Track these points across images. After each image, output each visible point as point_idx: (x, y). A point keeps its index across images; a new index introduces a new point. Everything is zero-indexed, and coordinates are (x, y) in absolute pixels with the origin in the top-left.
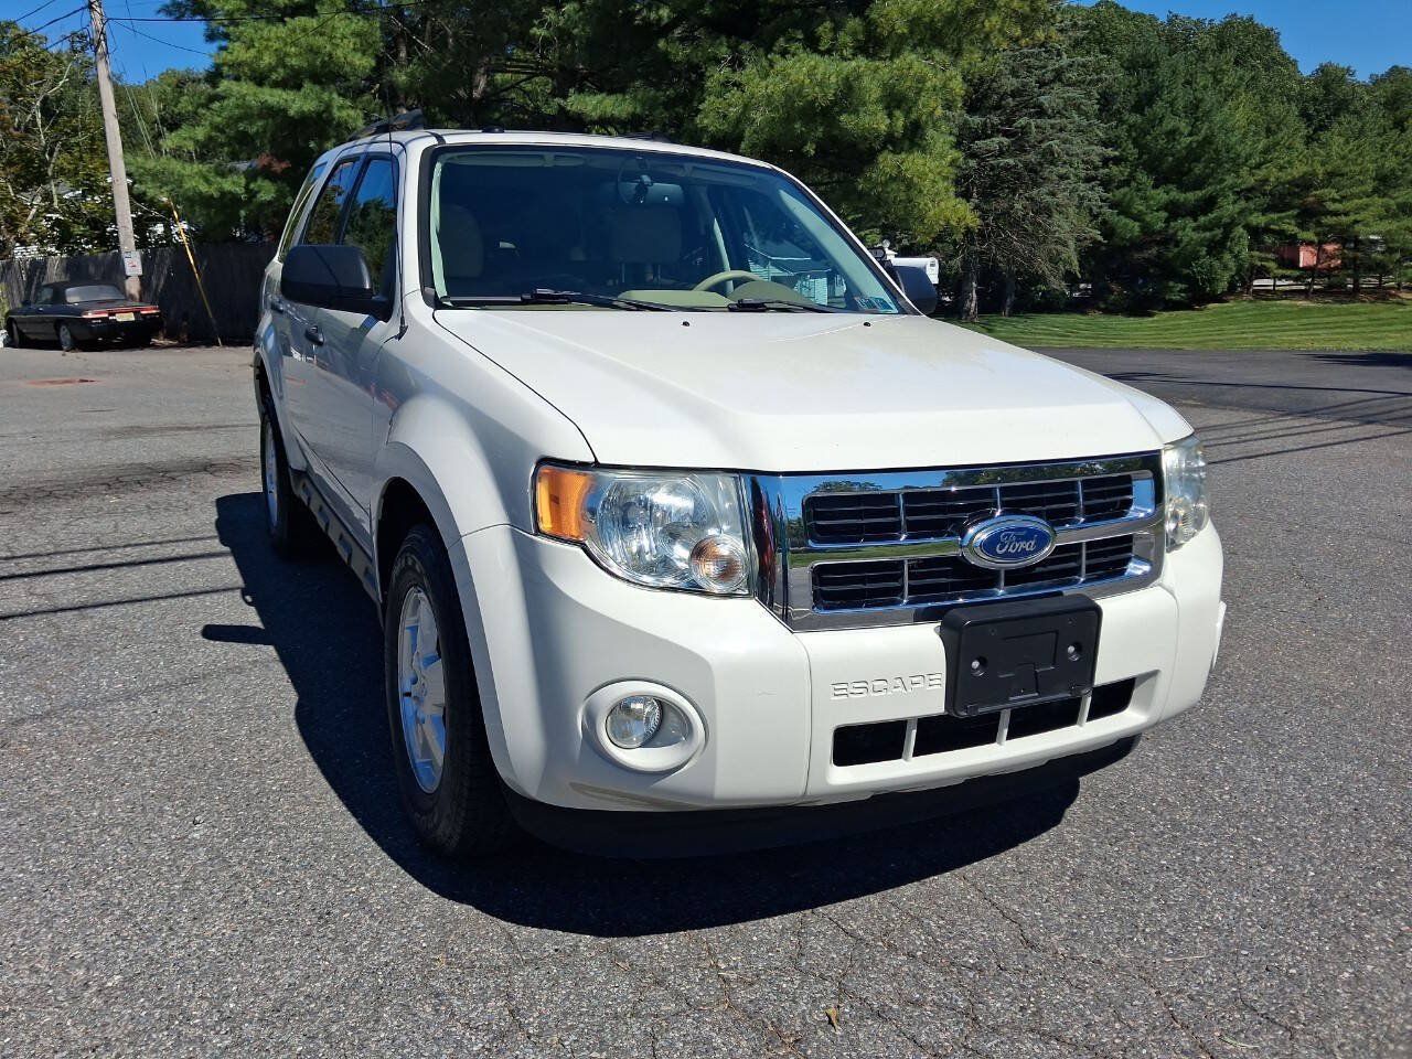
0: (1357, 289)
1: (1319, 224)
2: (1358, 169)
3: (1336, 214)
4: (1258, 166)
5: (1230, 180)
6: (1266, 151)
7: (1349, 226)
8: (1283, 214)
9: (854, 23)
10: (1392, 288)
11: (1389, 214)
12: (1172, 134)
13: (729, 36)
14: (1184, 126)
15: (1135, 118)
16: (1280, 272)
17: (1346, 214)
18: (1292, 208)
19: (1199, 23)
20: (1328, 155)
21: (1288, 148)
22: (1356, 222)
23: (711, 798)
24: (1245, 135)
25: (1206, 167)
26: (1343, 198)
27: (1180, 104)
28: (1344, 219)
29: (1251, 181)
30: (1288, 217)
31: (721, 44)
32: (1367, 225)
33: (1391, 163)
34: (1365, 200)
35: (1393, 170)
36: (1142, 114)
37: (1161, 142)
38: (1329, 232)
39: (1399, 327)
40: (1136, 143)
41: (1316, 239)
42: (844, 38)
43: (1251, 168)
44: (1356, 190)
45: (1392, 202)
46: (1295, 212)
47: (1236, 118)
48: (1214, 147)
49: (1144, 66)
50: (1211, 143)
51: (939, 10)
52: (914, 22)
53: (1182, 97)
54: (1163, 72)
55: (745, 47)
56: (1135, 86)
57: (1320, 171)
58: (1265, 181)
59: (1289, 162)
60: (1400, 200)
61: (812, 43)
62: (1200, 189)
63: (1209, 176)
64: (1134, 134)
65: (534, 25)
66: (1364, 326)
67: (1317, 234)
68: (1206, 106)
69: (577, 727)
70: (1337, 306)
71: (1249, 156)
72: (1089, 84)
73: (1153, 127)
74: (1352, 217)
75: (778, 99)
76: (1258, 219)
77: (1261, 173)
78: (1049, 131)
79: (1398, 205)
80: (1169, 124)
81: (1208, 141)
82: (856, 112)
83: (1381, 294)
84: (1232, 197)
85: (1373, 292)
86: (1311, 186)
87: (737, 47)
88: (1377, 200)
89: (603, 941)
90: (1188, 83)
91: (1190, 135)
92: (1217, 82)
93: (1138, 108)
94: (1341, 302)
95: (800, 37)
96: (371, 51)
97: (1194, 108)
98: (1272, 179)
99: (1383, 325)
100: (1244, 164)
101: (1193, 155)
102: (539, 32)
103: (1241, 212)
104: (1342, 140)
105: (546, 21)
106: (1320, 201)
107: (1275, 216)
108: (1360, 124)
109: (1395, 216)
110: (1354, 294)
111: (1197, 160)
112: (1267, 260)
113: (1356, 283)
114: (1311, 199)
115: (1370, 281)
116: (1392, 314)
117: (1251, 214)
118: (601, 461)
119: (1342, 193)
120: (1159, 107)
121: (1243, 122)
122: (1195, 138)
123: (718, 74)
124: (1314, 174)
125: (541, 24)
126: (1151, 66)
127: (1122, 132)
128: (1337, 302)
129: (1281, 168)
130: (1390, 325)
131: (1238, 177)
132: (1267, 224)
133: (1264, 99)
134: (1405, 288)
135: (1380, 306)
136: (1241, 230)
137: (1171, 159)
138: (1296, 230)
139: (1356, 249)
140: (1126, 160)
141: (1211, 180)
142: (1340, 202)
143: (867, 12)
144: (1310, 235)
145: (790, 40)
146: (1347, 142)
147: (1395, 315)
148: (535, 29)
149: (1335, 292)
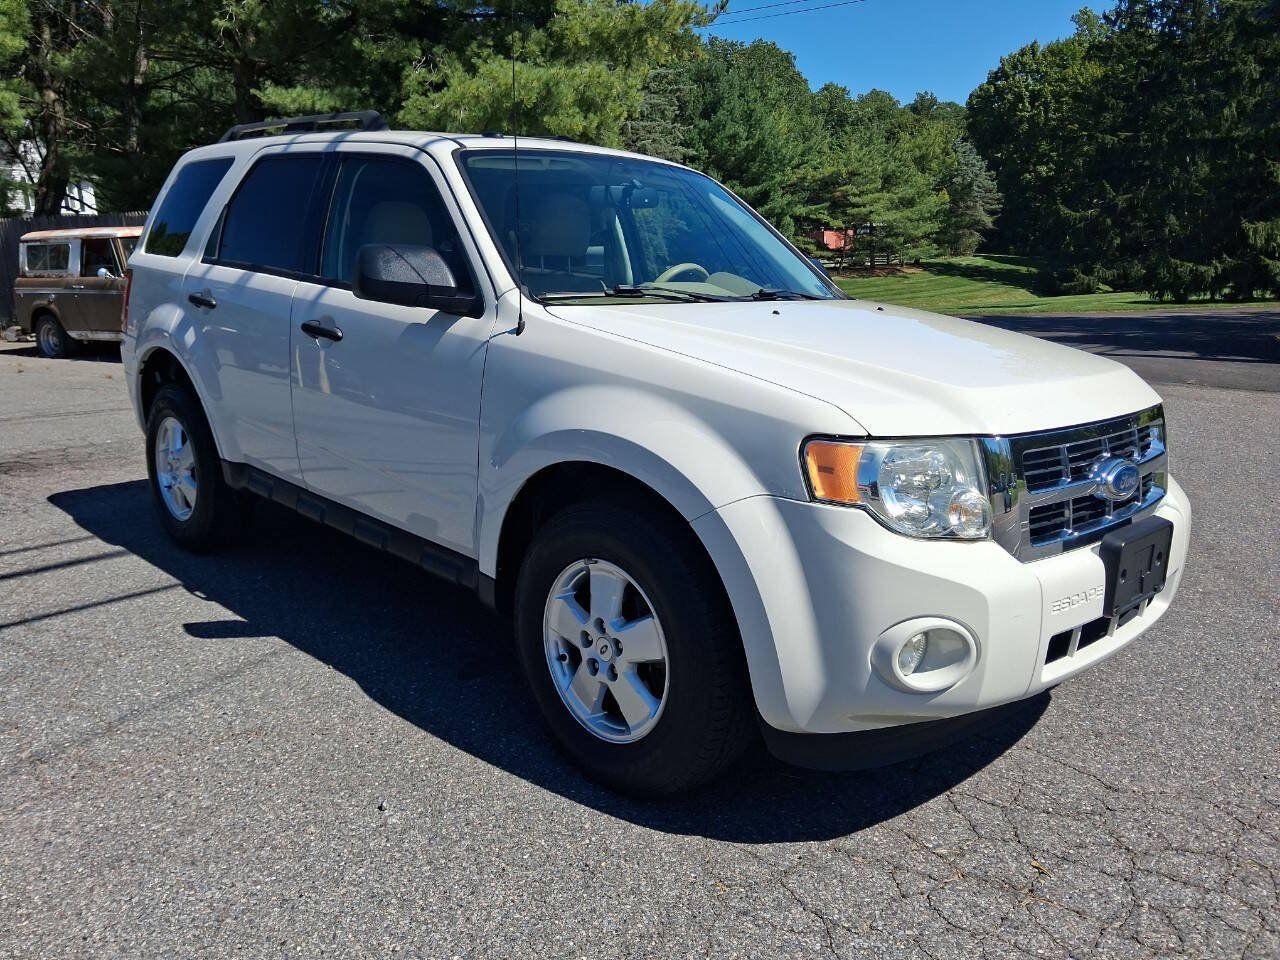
0: (873, 266)
1: (844, 213)
2: (870, 170)
3: (855, 206)
4: (798, 166)
5: (778, 177)
6: (803, 155)
7: (866, 215)
8: (819, 206)
9: (537, 34)
10: (897, 265)
11: (896, 206)
12: (733, 138)
13: (421, 40)
14: (742, 131)
15: (703, 123)
16: (819, 253)
17: (864, 206)
18: (826, 201)
19: (732, 45)
20: (849, 159)
21: (819, 153)
22: (871, 212)
23: (973, 706)
24: (787, 139)
25: (760, 166)
26: (862, 192)
27: (737, 113)
28: (863, 210)
29: (794, 179)
30: (822, 208)
31: (414, 45)
32: (879, 215)
33: (892, 166)
34: (877, 195)
35: (894, 171)
36: (710, 121)
37: (725, 144)
38: (853, 221)
39: (907, 296)
40: (705, 143)
41: (843, 226)
42: (532, 47)
43: (792, 168)
44: (868, 186)
45: (895, 197)
46: (827, 204)
47: (779, 125)
48: (766, 149)
49: (707, 80)
50: (763, 146)
51: (614, 27)
52: (596, 35)
53: (738, 106)
54: (723, 86)
55: (438, 50)
56: (702, 96)
57: (844, 170)
58: (804, 179)
59: (820, 163)
60: (900, 195)
61: (503, 50)
62: (757, 184)
63: (763, 174)
64: (704, 137)
65: (215, 17)
66: (883, 296)
67: (844, 222)
68: (757, 115)
69: (866, 662)
70: (860, 279)
71: (792, 158)
72: (670, 93)
73: (718, 131)
74: (868, 208)
75: (486, 100)
76: (801, 210)
77: (801, 172)
78: (642, 133)
79: (900, 198)
80: (730, 130)
81: (760, 144)
82: (555, 113)
83: (892, 270)
84: (781, 192)
85: (883, 268)
86: (838, 183)
87: (430, 49)
88: (887, 195)
89: (828, 844)
90: (741, 95)
91: (747, 139)
92: (764, 95)
93: (706, 114)
94: (863, 277)
95: (491, 43)
96: (19, 32)
97: (748, 116)
98: (809, 177)
99: (896, 294)
100: (788, 164)
101: (750, 155)
102: (221, 23)
103: (788, 204)
104: (858, 146)
105: (227, 12)
106: (845, 196)
107: (813, 208)
108: (868, 135)
109: (897, 208)
110: (871, 271)
111: (754, 160)
112: (809, 243)
113: (872, 262)
114: (838, 194)
115: (880, 261)
116: (900, 286)
117: (796, 205)
118: (873, 434)
119: (861, 188)
120: (721, 114)
121: (785, 130)
122: (750, 142)
123: (414, 75)
124: (839, 174)
125: (222, 16)
126: (713, 80)
127: (694, 134)
128: (860, 276)
129: (815, 169)
130: (900, 294)
131: (784, 175)
132: (808, 214)
133: (798, 112)
134: (907, 264)
135: (891, 279)
136: (788, 218)
137: (733, 158)
138: (829, 218)
139: (871, 234)
140: (699, 159)
141: (764, 177)
142: (859, 196)
143: (549, 25)
144: (838, 223)
145: (481, 46)
146: (861, 149)
147: (903, 286)
148: (217, 20)
149: (856, 268)
